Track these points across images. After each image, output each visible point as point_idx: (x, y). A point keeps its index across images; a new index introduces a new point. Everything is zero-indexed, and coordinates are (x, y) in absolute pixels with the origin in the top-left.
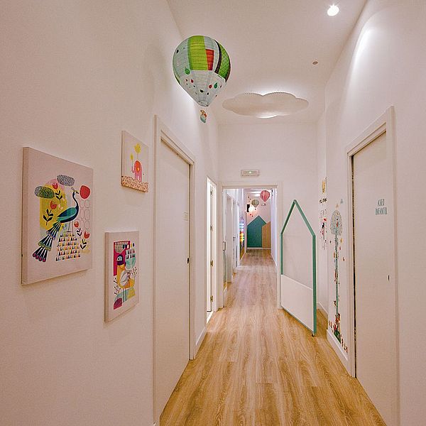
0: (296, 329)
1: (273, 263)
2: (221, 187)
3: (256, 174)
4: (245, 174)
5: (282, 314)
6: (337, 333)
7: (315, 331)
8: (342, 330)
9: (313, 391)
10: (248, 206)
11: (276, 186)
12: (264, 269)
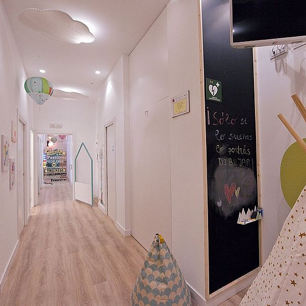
0: (83, 206)
1: (69, 181)
2: (36, 133)
3: (59, 127)
4: (53, 126)
5: (76, 202)
6: (102, 201)
7: (93, 205)
8: (104, 202)
9: (90, 222)
10: (48, 142)
11: (72, 134)
12: (63, 185)
